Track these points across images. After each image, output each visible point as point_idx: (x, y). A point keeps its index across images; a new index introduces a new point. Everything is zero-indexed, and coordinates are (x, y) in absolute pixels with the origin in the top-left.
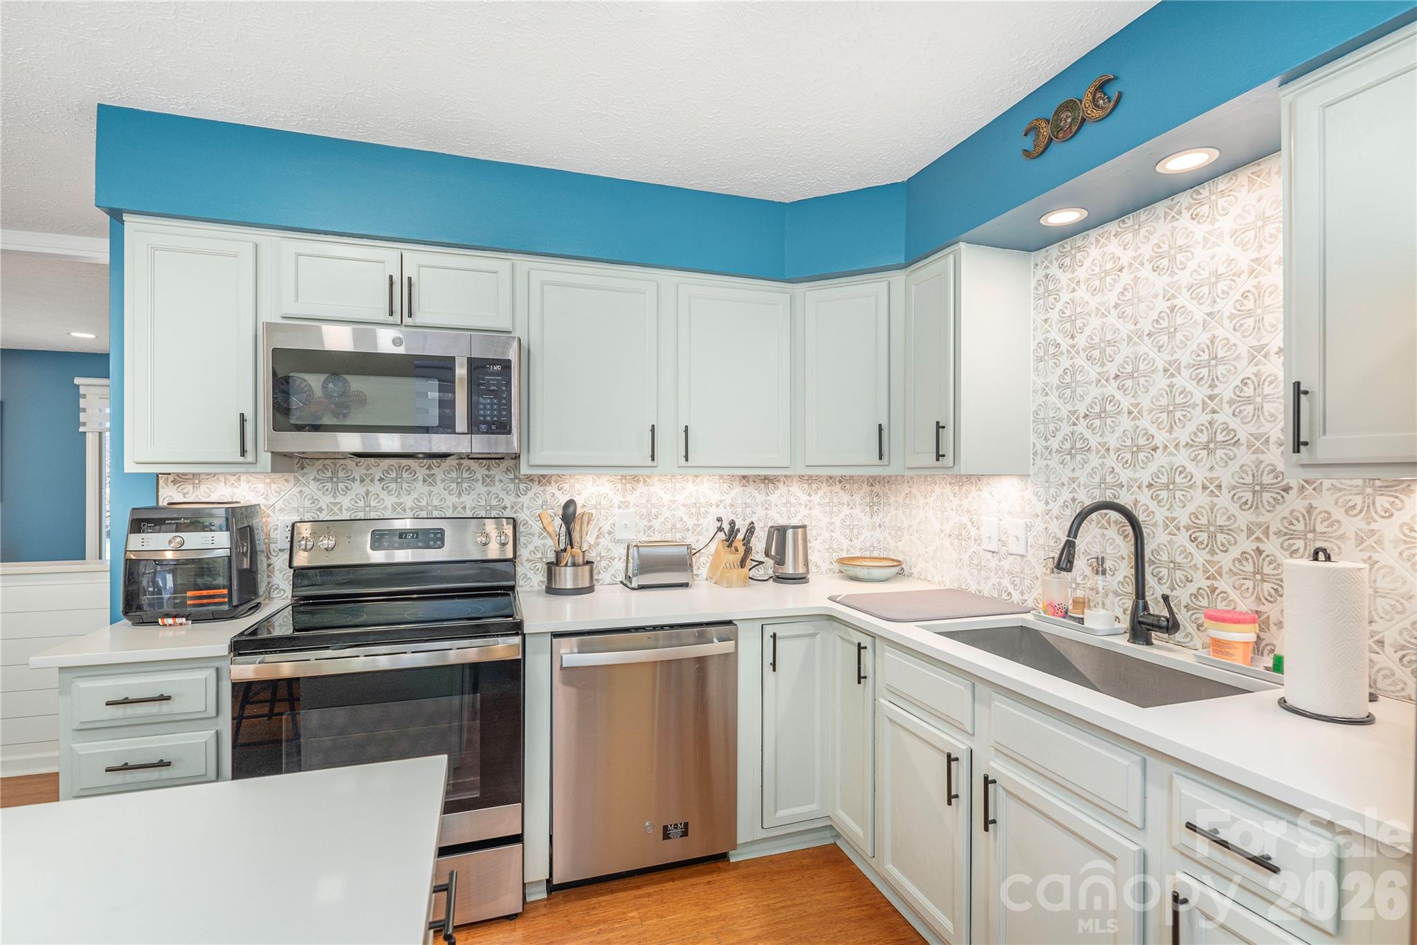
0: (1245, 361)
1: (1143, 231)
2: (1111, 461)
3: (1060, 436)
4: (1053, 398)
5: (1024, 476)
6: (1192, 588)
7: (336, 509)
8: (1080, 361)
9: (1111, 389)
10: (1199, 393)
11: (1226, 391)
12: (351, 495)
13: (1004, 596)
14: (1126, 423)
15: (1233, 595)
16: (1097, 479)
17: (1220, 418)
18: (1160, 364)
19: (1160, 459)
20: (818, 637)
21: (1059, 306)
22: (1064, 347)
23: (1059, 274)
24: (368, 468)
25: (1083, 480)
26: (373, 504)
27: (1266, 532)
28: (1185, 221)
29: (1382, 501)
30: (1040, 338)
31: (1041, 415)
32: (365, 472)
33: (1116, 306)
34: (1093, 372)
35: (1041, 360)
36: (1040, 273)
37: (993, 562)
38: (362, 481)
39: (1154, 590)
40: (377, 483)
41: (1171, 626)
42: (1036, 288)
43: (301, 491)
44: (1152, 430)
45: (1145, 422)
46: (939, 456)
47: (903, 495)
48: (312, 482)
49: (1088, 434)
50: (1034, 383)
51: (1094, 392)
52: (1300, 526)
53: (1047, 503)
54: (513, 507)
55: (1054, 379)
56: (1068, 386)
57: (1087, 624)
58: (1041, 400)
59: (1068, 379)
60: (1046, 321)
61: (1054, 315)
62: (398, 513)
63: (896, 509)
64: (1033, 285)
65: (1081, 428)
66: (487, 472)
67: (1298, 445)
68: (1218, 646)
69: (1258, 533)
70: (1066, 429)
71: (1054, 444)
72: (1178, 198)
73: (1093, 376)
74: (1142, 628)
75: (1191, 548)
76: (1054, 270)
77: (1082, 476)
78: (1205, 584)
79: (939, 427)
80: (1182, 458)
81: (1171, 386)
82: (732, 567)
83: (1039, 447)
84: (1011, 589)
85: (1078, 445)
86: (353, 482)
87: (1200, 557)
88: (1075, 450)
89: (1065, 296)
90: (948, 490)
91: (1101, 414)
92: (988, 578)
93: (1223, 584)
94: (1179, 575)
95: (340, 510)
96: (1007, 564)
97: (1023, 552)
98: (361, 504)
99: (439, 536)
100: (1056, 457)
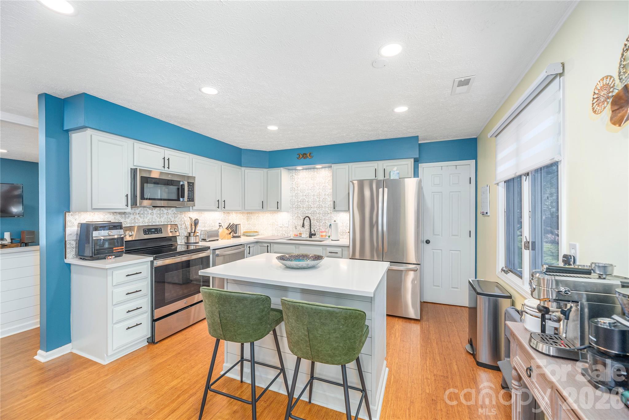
0: (323, 196)
1: (309, 173)
2: (304, 209)
3: (295, 205)
4: (294, 198)
5: (288, 212)
6: (317, 229)
7: (125, 223)
8: (299, 192)
9: (304, 197)
10: (318, 200)
11: (321, 200)
12: (130, 218)
13: (284, 235)
14: (307, 203)
15: (322, 229)
16: (302, 212)
17: (320, 203)
18: (312, 195)
19: (312, 209)
20: (255, 247)
21: (295, 181)
22: (296, 189)
23: (295, 175)
24: (135, 210)
25: (299, 213)
26: (136, 221)
27: (326, 220)
28: (315, 173)
29: (338, 215)
30: (291, 186)
31: (291, 201)
32: (134, 211)
33: (305, 184)
34: (301, 194)
35: (291, 190)
36: (291, 175)
37: (281, 229)
38: (133, 214)
39: (312, 230)
40: (138, 215)
41: (315, 235)
42: (290, 177)
43: (115, 218)
44: (311, 205)
45: (310, 203)
46: (278, 208)
47: (256, 216)
48: (118, 215)
49: (300, 205)
50: (290, 195)
51: (301, 198)
52: (330, 219)
53: (293, 217)
54: (174, 221)
55: (294, 194)
56: (297, 196)
57: (302, 236)
58: (291, 198)
59: (297, 195)
60: (292, 184)
61: (294, 183)
62: (143, 224)
63: (254, 220)
64: (290, 176)
65: (299, 204)
66: (167, 211)
67: (334, 208)
68: (322, 236)
69: (325, 220)
70: (296, 204)
71: (294, 206)
72: (315, 169)
73: (301, 195)
74: (311, 235)
75: (317, 223)
76: (294, 175)
77: (299, 212)
78: (318, 228)
79: (278, 203)
80: (315, 209)
81: (314, 198)
82: (227, 234)
83: (291, 207)
84: (285, 234)
85: (299, 206)
86: (131, 214)
87: (318, 224)
88: (298, 207)
89: (296, 180)
90: (269, 215)
91: (303, 201)
92: (280, 232)
93: (321, 228)
94: (315, 227)
95: (127, 223)
96: (284, 229)
97: (288, 226)
98: (133, 221)
99: (160, 230)
100: (294, 209)
